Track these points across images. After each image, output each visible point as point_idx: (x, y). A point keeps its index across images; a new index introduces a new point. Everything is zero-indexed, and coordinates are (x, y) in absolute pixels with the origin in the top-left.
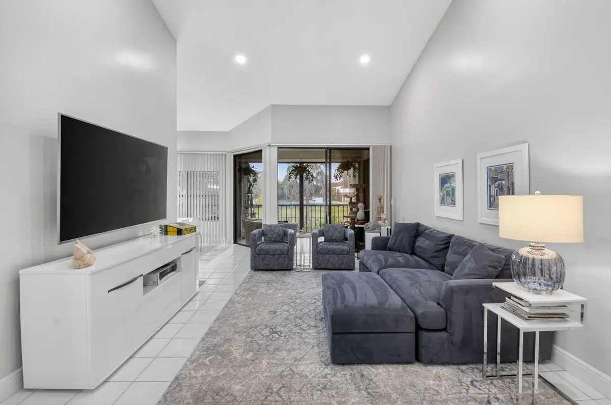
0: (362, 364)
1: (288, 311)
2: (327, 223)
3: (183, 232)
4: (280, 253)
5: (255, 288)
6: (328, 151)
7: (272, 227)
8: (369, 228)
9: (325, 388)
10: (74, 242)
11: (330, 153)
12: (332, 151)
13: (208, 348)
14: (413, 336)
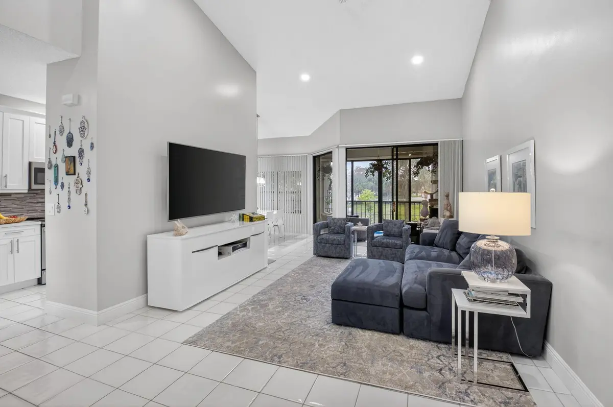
0: (355, 327)
1: (324, 287)
2: (393, 219)
3: (254, 220)
4: (337, 243)
5: (310, 269)
6: (395, 149)
7: (335, 221)
8: (427, 225)
9: (317, 335)
10: (176, 222)
11: (397, 151)
12: (399, 148)
13: (254, 301)
14: (397, 312)
